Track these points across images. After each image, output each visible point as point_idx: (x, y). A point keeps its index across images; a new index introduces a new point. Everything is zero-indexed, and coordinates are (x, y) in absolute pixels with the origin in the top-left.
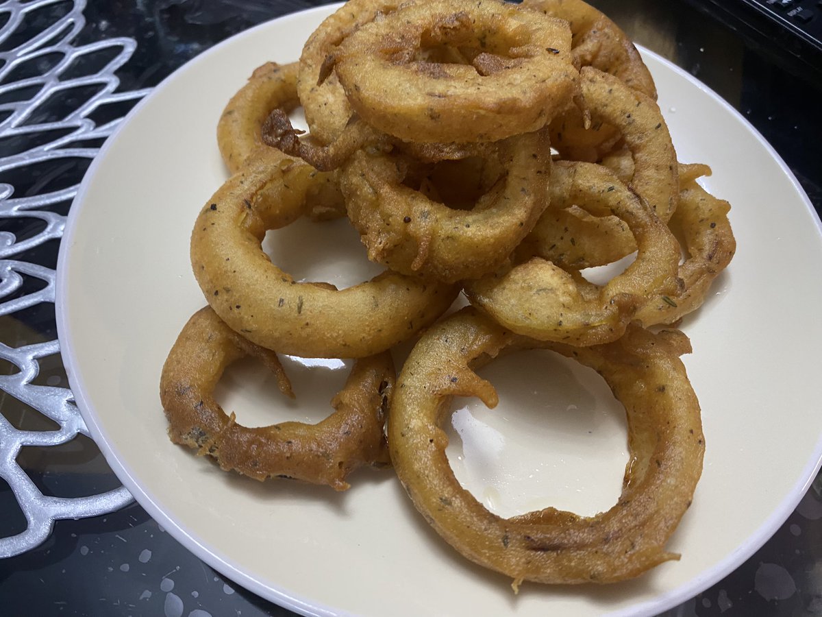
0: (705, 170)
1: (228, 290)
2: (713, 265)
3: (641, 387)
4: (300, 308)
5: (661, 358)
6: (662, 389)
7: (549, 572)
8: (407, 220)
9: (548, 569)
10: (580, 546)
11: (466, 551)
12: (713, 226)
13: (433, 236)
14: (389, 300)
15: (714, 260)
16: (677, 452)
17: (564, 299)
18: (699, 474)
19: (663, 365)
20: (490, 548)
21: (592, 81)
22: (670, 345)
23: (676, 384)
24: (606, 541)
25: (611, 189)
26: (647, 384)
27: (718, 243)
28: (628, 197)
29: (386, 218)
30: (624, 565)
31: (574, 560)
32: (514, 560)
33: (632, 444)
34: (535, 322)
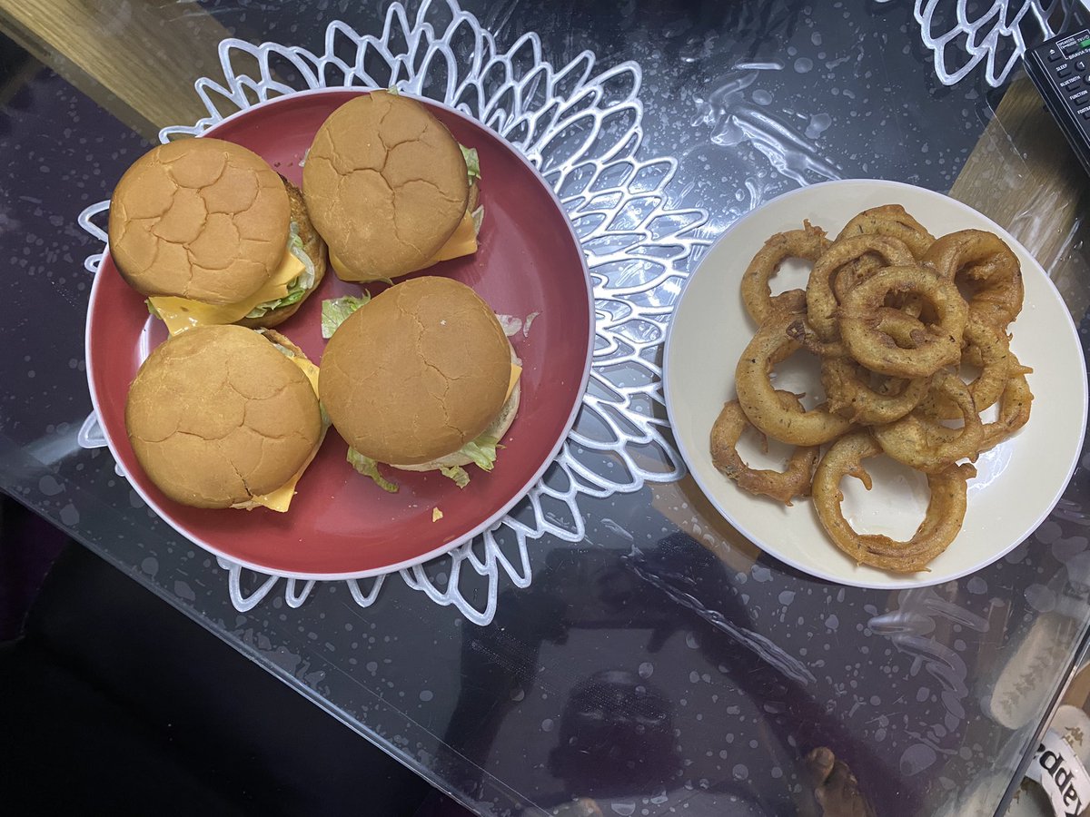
0: (1030, 371)
1: (757, 409)
2: (1009, 429)
3: (942, 489)
4: (789, 425)
5: (957, 481)
6: (952, 496)
7: (874, 562)
8: (854, 400)
9: (874, 559)
10: (891, 556)
11: (840, 545)
12: (1020, 404)
13: (865, 408)
14: (831, 426)
15: (1013, 425)
16: (947, 528)
17: (918, 448)
18: (953, 539)
19: (957, 485)
20: (852, 547)
21: (975, 322)
22: (964, 474)
23: (959, 496)
24: (902, 557)
25: (961, 394)
26: (946, 490)
27: (1018, 416)
28: (969, 402)
29: (843, 397)
30: (906, 567)
31: (885, 561)
32: (861, 554)
33: (929, 511)
34: (900, 456)
